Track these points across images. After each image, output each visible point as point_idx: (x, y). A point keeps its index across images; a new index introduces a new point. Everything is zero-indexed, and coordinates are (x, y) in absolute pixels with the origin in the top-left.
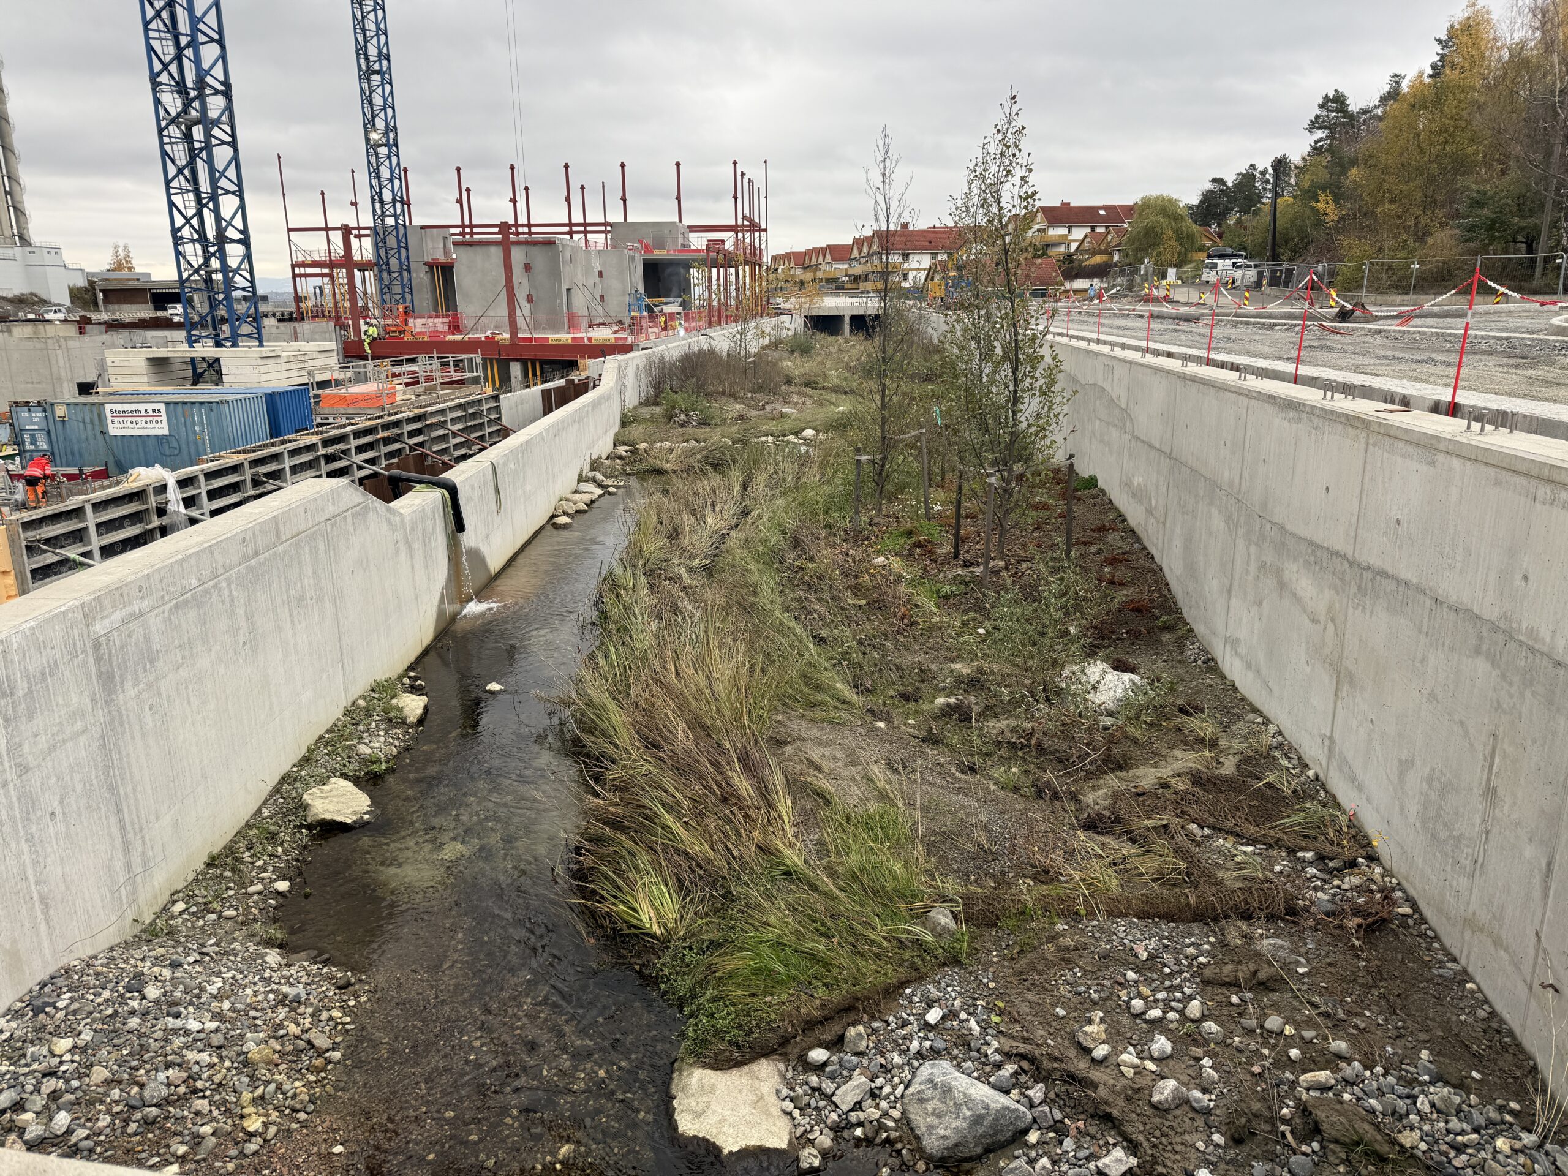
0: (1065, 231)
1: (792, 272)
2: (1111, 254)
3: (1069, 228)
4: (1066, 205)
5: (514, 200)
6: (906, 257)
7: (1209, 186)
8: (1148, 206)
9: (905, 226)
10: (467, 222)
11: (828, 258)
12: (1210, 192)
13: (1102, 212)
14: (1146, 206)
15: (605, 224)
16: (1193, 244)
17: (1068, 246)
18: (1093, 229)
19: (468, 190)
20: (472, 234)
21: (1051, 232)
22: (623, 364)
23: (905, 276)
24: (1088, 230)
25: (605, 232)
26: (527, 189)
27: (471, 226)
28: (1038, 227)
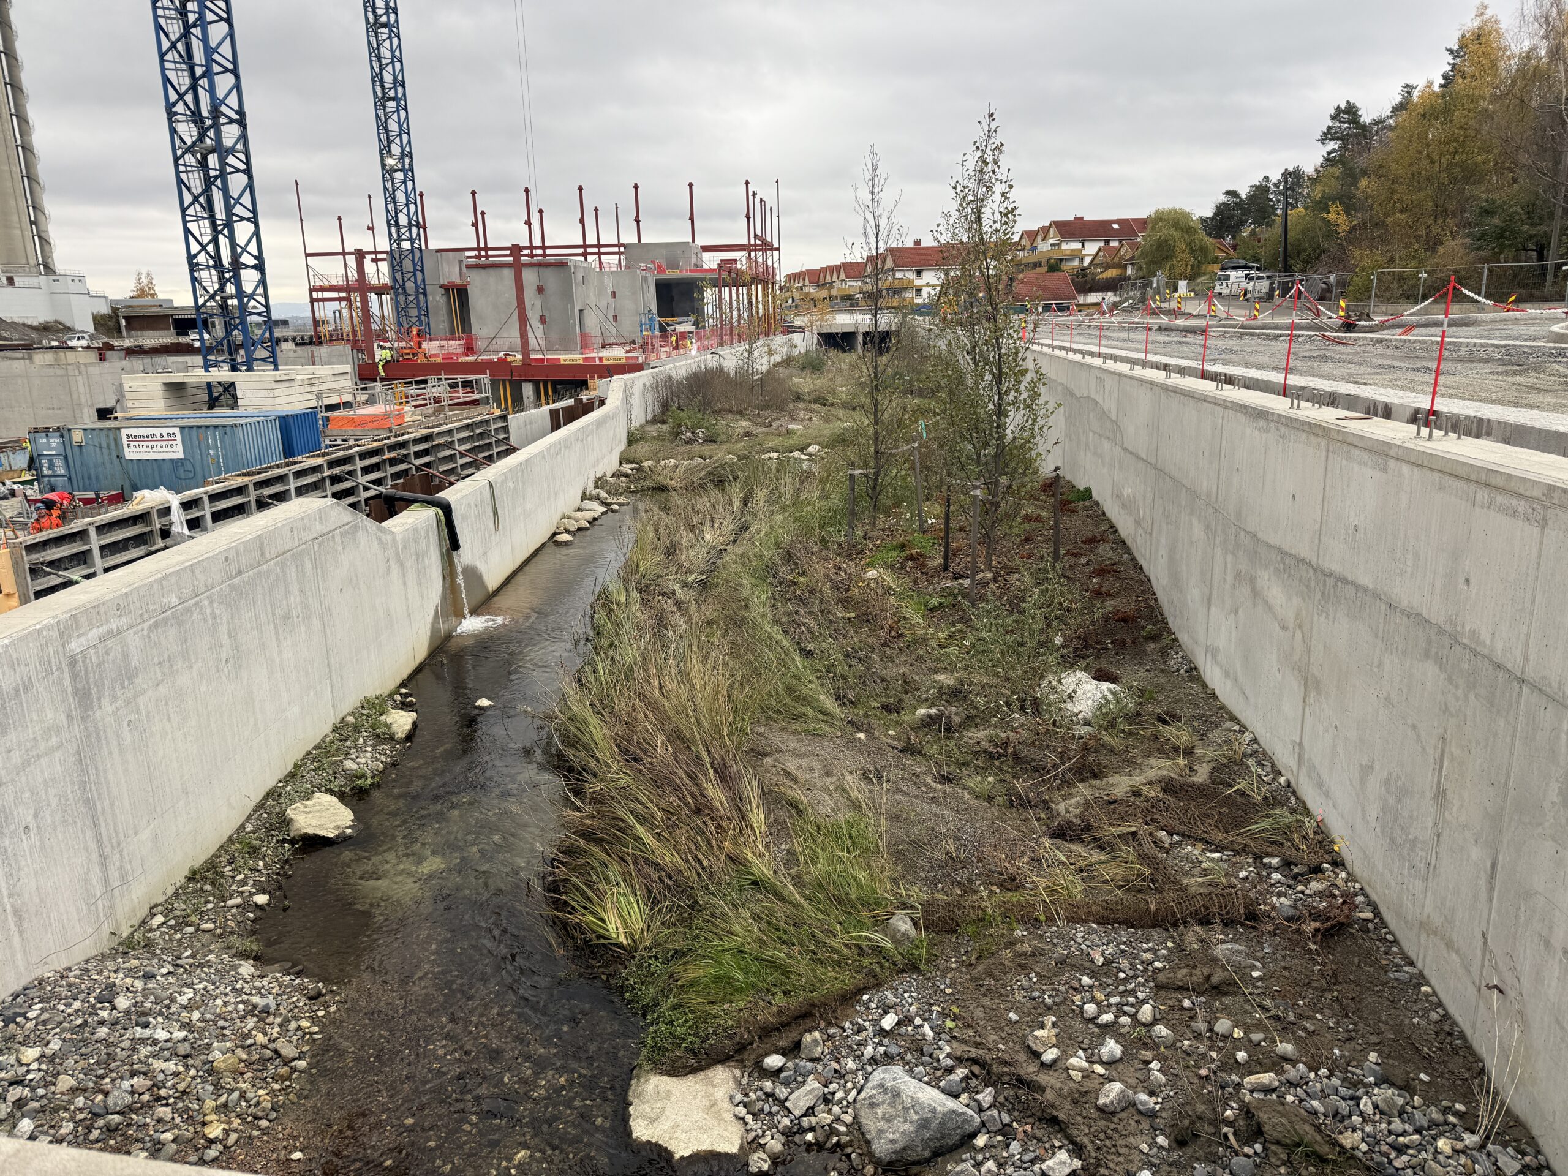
0: (1078, 246)
1: (806, 290)
2: (1125, 267)
3: (1083, 243)
4: (1079, 219)
5: (528, 223)
6: (919, 273)
7: (1223, 199)
8: (1161, 220)
9: (918, 243)
10: (482, 245)
11: (843, 276)
12: (1224, 204)
13: (1115, 226)
14: (1159, 218)
15: (619, 245)
16: (1206, 257)
17: (1082, 261)
18: (1107, 242)
19: (483, 213)
20: (487, 256)
21: (1064, 246)
22: (629, 383)
23: (919, 292)
24: (1102, 244)
25: (619, 253)
26: (541, 211)
27: (486, 249)
28: (1051, 241)
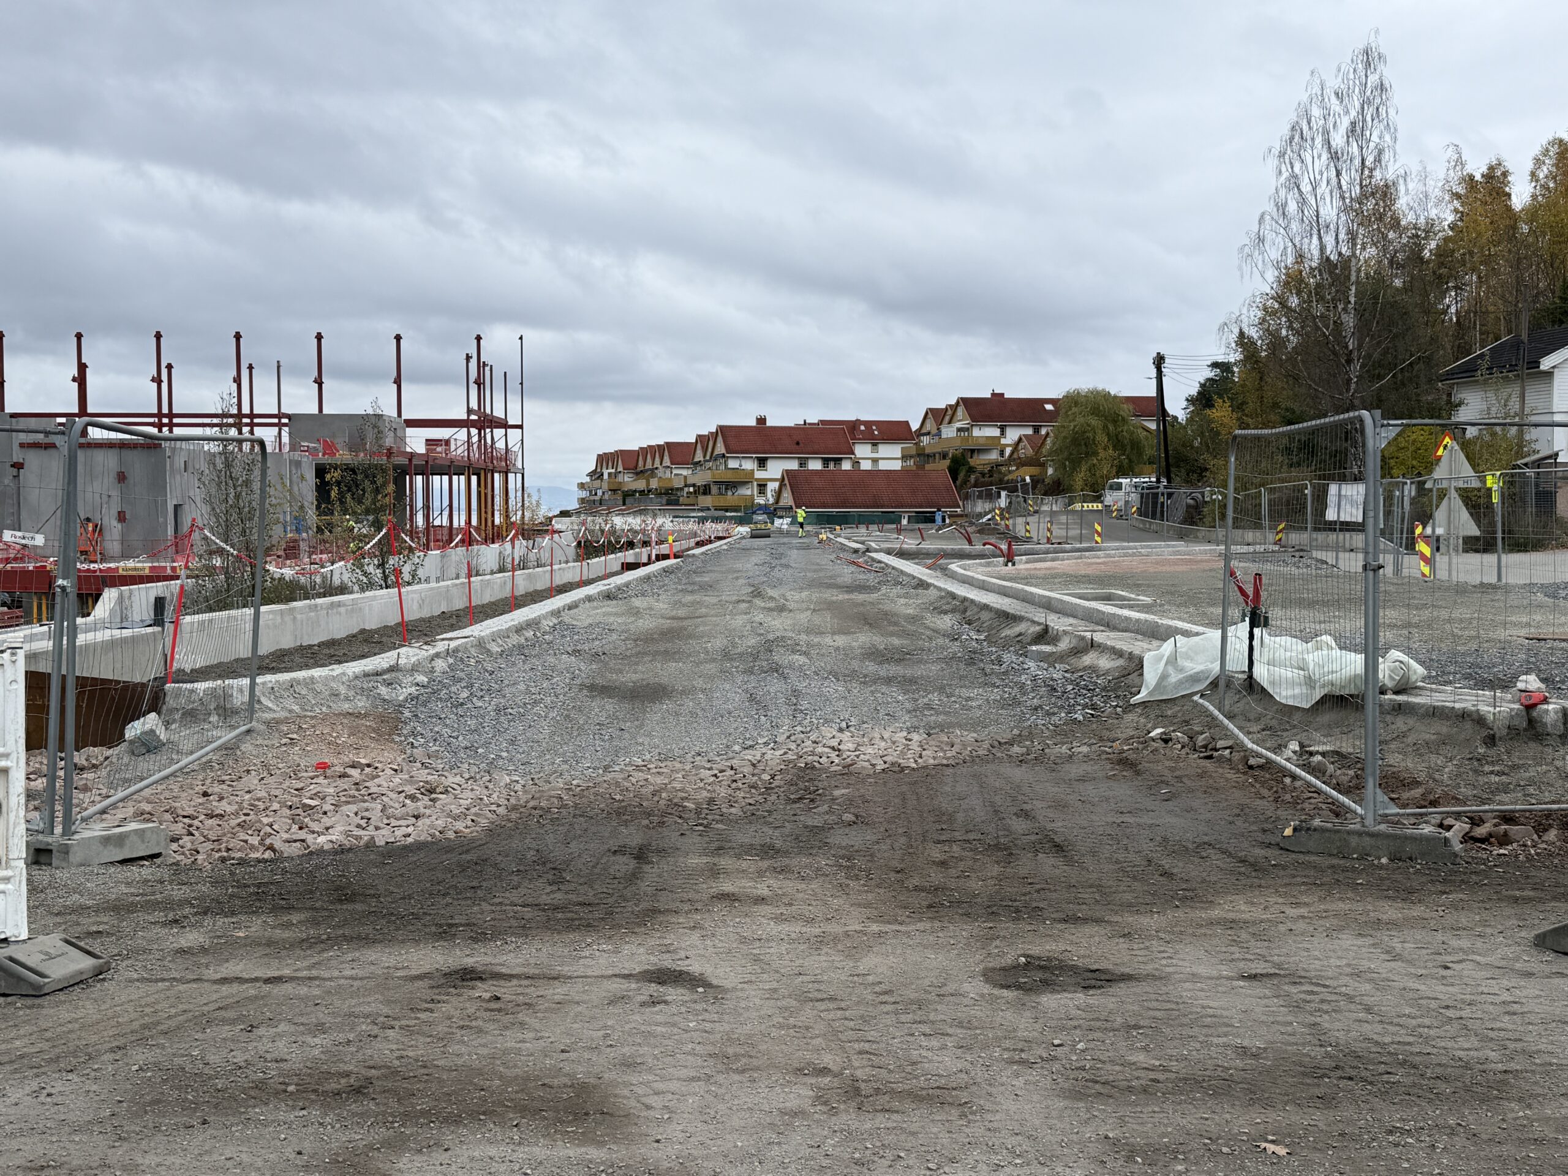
0: (996, 432)
2: (1043, 465)
3: (1003, 429)
4: (998, 397)
6: (762, 463)
7: (1210, 374)
9: (761, 421)
11: (667, 461)
12: (1208, 380)
13: (1049, 407)
15: (279, 416)
17: (1002, 453)
18: (1037, 429)
21: (976, 432)
23: (762, 487)
24: (1029, 431)
25: (280, 425)
28: (958, 425)
